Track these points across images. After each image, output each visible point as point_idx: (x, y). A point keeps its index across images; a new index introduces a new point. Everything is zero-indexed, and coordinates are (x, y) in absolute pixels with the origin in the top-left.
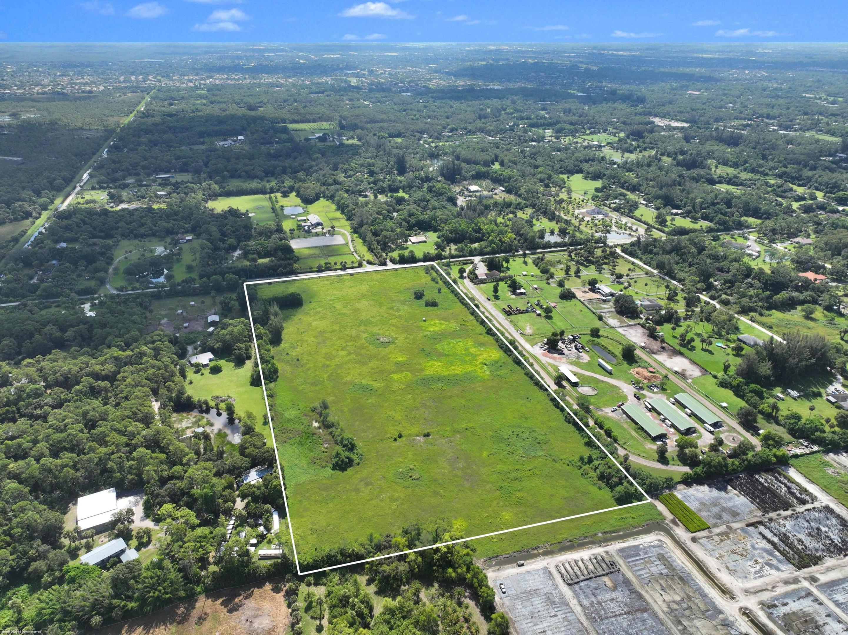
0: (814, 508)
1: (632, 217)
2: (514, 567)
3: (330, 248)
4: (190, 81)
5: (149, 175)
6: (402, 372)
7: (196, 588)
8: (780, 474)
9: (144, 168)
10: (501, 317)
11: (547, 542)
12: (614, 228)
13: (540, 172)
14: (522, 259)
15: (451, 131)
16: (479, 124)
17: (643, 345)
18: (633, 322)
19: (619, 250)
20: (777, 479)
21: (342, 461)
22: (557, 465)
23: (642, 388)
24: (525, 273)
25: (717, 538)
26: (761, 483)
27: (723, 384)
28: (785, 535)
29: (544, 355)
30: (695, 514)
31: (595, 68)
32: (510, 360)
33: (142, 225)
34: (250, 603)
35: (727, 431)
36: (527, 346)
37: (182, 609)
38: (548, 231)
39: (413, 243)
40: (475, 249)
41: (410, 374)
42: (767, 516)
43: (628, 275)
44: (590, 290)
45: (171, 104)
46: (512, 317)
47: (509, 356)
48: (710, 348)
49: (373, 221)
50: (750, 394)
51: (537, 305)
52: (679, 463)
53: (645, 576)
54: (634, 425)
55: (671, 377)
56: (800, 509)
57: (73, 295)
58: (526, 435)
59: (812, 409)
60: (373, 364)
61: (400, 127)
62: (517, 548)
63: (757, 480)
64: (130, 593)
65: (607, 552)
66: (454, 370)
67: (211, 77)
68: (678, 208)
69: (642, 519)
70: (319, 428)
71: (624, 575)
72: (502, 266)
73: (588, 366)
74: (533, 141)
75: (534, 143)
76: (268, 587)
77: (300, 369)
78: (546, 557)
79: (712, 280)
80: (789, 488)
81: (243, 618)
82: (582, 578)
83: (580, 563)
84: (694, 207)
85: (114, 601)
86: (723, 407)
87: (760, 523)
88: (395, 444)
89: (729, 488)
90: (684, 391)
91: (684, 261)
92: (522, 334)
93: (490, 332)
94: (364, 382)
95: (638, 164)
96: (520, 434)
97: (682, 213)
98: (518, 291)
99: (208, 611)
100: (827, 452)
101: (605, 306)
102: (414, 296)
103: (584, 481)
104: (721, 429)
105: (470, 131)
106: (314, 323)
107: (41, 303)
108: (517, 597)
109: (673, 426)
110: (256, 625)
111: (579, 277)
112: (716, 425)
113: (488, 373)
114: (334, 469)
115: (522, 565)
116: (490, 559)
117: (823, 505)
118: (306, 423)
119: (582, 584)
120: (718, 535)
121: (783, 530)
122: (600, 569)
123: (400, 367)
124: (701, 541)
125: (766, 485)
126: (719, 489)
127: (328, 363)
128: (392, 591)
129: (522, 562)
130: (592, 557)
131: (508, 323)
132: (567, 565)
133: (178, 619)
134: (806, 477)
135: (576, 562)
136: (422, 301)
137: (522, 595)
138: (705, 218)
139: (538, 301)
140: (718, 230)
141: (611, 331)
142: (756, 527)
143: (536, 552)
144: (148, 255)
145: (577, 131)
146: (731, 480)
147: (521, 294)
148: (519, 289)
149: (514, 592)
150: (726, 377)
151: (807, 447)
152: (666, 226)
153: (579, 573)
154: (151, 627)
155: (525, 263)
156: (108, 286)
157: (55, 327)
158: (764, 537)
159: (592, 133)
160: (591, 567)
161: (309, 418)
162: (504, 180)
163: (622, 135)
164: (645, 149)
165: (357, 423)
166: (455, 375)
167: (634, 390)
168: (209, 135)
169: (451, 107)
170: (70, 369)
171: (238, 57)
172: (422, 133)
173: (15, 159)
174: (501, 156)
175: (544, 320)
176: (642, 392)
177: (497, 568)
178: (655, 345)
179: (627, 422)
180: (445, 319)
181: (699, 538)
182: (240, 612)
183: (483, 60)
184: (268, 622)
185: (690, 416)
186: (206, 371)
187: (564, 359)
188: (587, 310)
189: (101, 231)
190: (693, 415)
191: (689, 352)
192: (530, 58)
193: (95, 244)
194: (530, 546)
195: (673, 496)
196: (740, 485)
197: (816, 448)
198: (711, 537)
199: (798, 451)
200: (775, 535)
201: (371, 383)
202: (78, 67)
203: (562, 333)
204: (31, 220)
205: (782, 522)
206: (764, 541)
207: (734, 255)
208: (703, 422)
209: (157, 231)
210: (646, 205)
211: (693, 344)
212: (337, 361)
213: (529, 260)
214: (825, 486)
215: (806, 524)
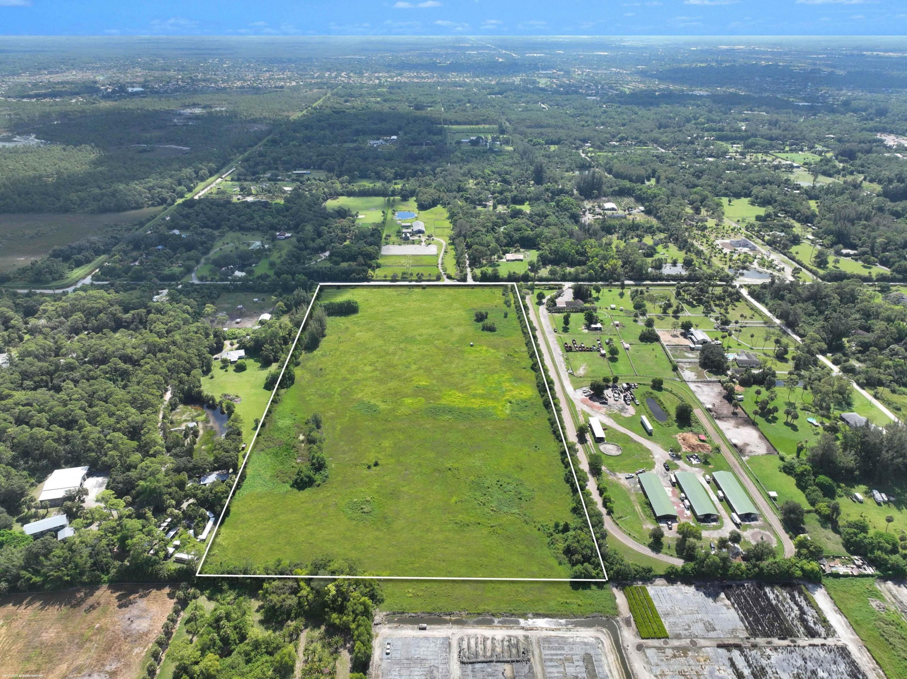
0: (823, 645)
1: (785, 254)
2: (413, 629)
3: (418, 258)
4: (378, 78)
5: (288, 170)
6: (418, 396)
7: (103, 576)
8: (800, 593)
9: (284, 163)
10: (558, 351)
11: (464, 610)
12: (755, 265)
13: (695, 193)
14: (620, 290)
15: (621, 140)
16: (655, 134)
17: (710, 406)
18: (714, 378)
19: (744, 292)
20: (793, 598)
21: (302, 480)
22: (527, 528)
23: (679, 458)
24: (613, 306)
25: (669, 652)
26: (768, 599)
27: (788, 470)
28: (763, 668)
29: (583, 401)
30: (658, 617)
31: (841, 72)
32: (540, 401)
33: (251, 219)
34: (142, 603)
35: (761, 527)
36: (569, 389)
37: (82, 594)
38: (669, 260)
39: (508, 261)
40: (570, 273)
41: (423, 400)
42: (752, 640)
43: (737, 322)
44: (682, 334)
45: (346, 101)
46: (570, 354)
47: (542, 396)
48: (795, 422)
49: (473, 233)
50: (815, 487)
51: (607, 344)
52: (675, 553)
53: (556, 675)
54: (644, 498)
55: (724, 449)
56: (804, 641)
57: (155, 280)
58: (510, 487)
59: (890, 520)
60: (392, 384)
61: (562, 133)
62: (429, 609)
63: (765, 594)
64: (39, 568)
65: (526, 637)
66: (472, 403)
67: (400, 75)
68: (853, 247)
69: (589, 609)
70: (303, 442)
71: (531, 668)
72: (590, 295)
73: (628, 423)
74: (711, 156)
75: (711, 159)
76: (167, 590)
77: (318, 379)
78: (455, 627)
79: (845, 340)
80: (803, 612)
81: (127, 616)
82: (481, 659)
83: (489, 642)
84: (872, 249)
85: (23, 572)
86: (770, 497)
87: (738, 647)
88: (366, 472)
89: (723, 595)
90: (729, 469)
91: (821, 312)
92: (571, 374)
93: (534, 367)
94: (373, 402)
95: (828, 191)
96: (504, 485)
97: (855, 255)
98: (593, 326)
99: (102, 601)
100: (884, 578)
101: (690, 355)
102: (475, 318)
103: (547, 551)
104: (752, 523)
105: (640, 142)
106: (358, 334)
107: (128, 284)
108: (399, 662)
109: (691, 508)
110: (134, 626)
111: (677, 317)
112: (747, 517)
113: (508, 412)
114: (292, 486)
115: (424, 629)
116: (394, 614)
117: (840, 644)
118: (293, 434)
119: (477, 666)
120: (674, 648)
121: (764, 662)
122: (506, 655)
123: (419, 391)
124: (648, 651)
125: (774, 602)
126: (708, 595)
127: (349, 376)
128: (276, 623)
129: (424, 625)
130: (507, 638)
131: (562, 359)
132: (473, 642)
133: (74, 602)
134: (835, 604)
135: (485, 639)
136: (480, 324)
137: (405, 661)
138: (884, 263)
139: (611, 340)
140: (893, 280)
141: (680, 385)
142: (729, 651)
143: (448, 618)
144: (242, 247)
145: (772, 147)
146: (730, 587)
147: (596, 329)
148: (596, 323)
149: (398, 656)
150: (796, 460)
151: (859, 567)
152: (825, 268)
153: (481, 653)
154: (48, 604)
155: (622, 295)
156: (193, 275)
157: (120, 308)
158: (733, 665)
159: (792, 151)
160: (498, 650)
161: (298, 430)
162: (647, 200)
163: (829, 155)
164: (851, 173)
165: (342, 443)
166: (469, 409)
167: (669, 458)
168: (364, 133)
169: (636, 114)
170: (107, 349)
171: (437, 55)
172: (585, 141)
173: (185, 148)
174: (660, 172)
175: (605, 362)
176: (677, 462)
177: (395, 625)
178: (727, 409)
179: (637, 494)
180: (495, 347)
181: (648, 647)
182: (128, 609)
183: (706, 61)
184: (146, 625)
185: (721, 500)
186: (231, 368)
187: (604, 409)
188: (664, 357)
189: (214, 222)
190: (724, 500)
191: (766, 423)
192: (764, 59)
193: (202, 233)
194: (444, 610)
195: (645, 590)
196: (738, 595)
197: (870, 571)
198: (664, 648)
199: (842, 570)
200: (750, 666)
201: (379, 403)
202: (284, 62)
203: (616, 380)
204: (165, 206)
205: (768, 652)
206: (730, 670)
207: (889, 313)
208: (733, 511)
209: (262, 226)
210: (812, 241)
211: (776, 414)
212: (360, 375)
213: (628, 292)
214: (856, 621)
215: (800, 662)
